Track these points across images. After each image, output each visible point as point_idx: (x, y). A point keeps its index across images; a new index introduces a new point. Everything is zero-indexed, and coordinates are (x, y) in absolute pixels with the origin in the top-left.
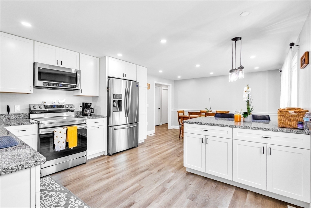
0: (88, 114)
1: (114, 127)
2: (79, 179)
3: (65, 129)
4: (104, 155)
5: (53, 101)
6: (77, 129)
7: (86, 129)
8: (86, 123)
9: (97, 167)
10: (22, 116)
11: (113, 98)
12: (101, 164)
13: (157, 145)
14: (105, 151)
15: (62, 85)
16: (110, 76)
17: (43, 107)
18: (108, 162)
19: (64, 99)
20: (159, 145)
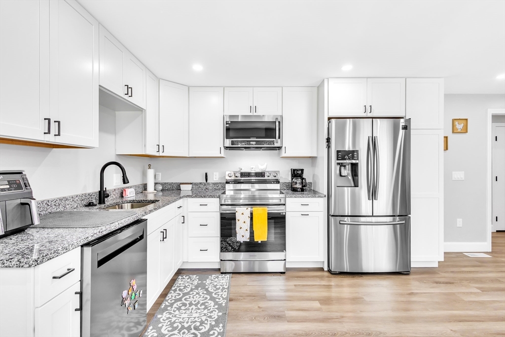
0: (297, 188)
1: (342, 218)
2: (254, 298)
3: (249, 209)
4: (322, 269)
5: (252, 167)
6: (267, 212)
7: (284, 214)
8: (284, 205)
9: (293, 287)
10: (220, 186)
11: (338, 159)
12: (303, 285)
13: (477, 288)
14: (324, 262)
15: (254, 143)
16: (331, 115)
17: (239, 175)
18: (329, 287)
19: (266, 164)
20: (484, 290)
